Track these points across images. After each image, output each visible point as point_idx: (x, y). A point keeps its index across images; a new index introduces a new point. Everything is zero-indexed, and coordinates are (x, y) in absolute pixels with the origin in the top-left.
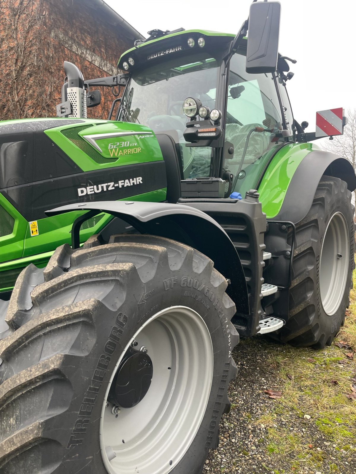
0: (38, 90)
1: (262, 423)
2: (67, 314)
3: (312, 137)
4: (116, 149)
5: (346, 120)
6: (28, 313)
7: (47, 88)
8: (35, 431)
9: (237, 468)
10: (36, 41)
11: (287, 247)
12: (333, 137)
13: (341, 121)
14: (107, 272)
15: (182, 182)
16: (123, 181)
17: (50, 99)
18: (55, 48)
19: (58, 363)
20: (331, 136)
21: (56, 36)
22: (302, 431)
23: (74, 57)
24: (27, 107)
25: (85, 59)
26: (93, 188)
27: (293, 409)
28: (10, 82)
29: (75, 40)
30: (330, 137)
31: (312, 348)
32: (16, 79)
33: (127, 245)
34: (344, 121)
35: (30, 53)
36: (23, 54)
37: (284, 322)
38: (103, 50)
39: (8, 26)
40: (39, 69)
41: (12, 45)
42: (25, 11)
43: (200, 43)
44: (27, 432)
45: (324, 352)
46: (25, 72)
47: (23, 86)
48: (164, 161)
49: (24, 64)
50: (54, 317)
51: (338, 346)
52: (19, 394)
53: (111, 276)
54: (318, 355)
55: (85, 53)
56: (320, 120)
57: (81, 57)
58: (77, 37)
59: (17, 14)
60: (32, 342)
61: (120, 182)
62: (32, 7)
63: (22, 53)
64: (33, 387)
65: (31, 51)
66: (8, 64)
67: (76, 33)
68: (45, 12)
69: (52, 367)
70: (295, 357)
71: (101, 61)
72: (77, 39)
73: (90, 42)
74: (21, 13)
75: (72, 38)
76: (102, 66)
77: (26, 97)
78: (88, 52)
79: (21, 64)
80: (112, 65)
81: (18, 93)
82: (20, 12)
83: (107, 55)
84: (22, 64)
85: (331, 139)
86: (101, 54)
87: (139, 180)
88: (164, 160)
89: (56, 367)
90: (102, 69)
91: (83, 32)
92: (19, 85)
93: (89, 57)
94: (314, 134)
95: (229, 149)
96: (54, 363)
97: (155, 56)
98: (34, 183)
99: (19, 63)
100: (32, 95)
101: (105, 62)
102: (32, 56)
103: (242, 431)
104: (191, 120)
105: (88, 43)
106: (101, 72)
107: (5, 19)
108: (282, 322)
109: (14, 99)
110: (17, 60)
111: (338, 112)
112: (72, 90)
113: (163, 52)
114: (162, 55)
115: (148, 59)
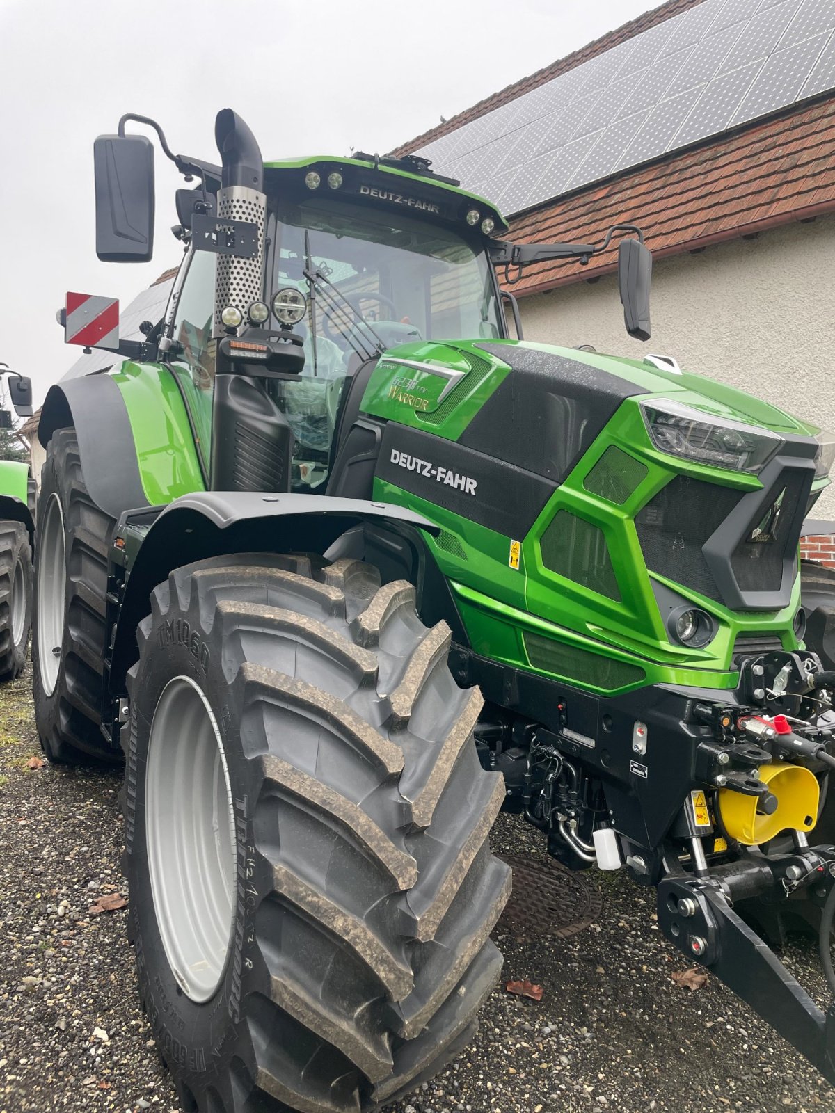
112: (257, 198)
113: (400, 197)
114: (397, 201)
115: (362, 192)
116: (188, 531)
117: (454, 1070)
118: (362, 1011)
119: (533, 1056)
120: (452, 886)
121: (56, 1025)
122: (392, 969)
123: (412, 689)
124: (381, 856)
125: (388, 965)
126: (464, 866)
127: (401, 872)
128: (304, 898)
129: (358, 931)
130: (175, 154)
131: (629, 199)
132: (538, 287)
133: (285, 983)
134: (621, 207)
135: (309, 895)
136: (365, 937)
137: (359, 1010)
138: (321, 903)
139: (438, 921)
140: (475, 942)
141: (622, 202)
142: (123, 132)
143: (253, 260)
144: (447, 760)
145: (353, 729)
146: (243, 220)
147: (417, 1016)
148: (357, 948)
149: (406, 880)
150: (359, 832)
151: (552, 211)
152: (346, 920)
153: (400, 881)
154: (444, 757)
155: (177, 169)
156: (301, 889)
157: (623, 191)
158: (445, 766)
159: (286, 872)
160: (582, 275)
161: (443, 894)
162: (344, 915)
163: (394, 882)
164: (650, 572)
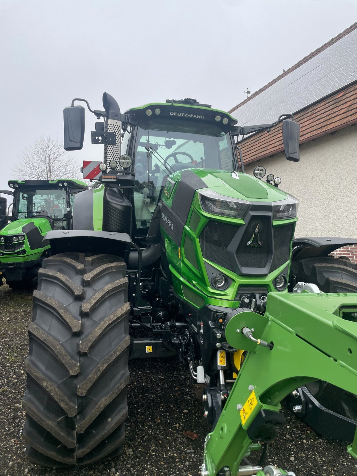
43: (224, 121)
97: (179, 114)
112: (116, 123)
113: (187, 114)
114: (185, 116)
115: (170, 114)
116: (69, 245)
117: (141, 459)
118: (61, 419)
119: (176, 460)
120: (94, 376)
121: (15, 421)
122: (66, 404)
123: (93, 302)
124: (63, 361)
125: (65, 402)
126: (101, 369)
127: (71, 368)
128: (33, 373)
129: (52, 388)
130: (93, 110)
131: (352, 96)
132: (308, 139)
133: (27, 403)
134: (348, 99)
135: (35, 372)
136: (55, 391)
137: (60, 419)
138: (39, 375)
139: (87, 389)
140: (106, 400)
141: (349, 97)
142: (73, 105)
143: (115, 145)
144: (100, 329)
145: (62, 315)
146: (111, 131)
147: (81, 424)
148: (51, 394)
149: (73, 371)
150: (56, 352)
151: (320, 105)
152: (47, 383)
153: (71, 372)
154: (99, 327)
155: (95, 115)
156: (32, 370)
157: (350, 92)
158: (98, 331)
159: (28, 363)
160: (326, 131)
161: (90, 379)
162: (47, 381)
163: (67, 371)
164: (204, 259)
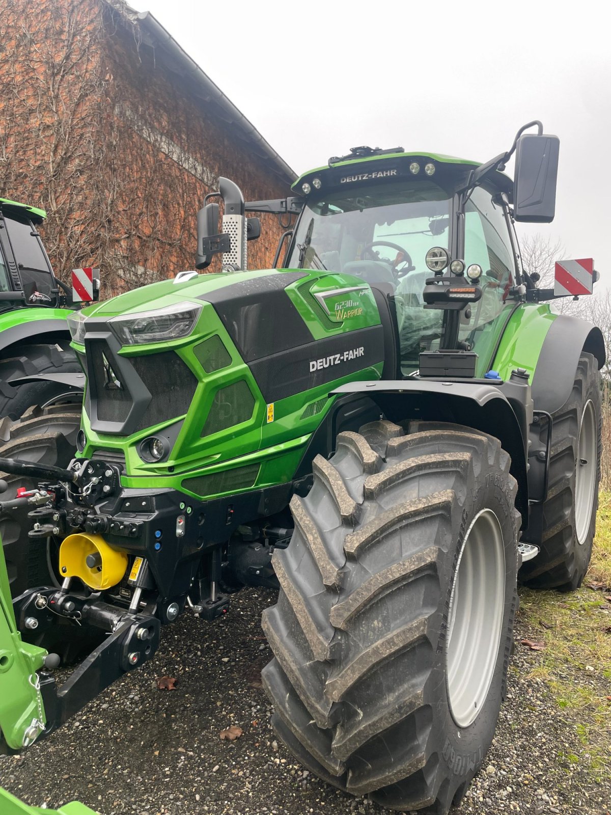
0: (93, 195)
1: (536, 676)
2: (426, 505)
3: (549, 295)
4: (341, 310)
5: (597, 276)
6: (362, 507)
7: (108, 194)
8: (420, 627)
9: (530, 724)
10: (91, 120)
11: (541, 446)
12: (578, 296)
13: (590, 276)
14: (448, 461)
15: (421, 355)
16: (347, 353)
17: (111, 210)
18: (120, 131)
19: (435, 556)
20: (576, 296)
21: (122, 114)
22: (592, 684)
23: (144, 145)
24: (72, 222)
25: (159, 150)
26: (322, 362)
27: (567, 661)
28: (43, 180)
29: (146, 121)
30: (574, 297)
31: (558, 591)
32: (54, 176)
33: (446, 433)
34: (595, 276)
35: (81, 138)
36: (69, 137)
37: (538, 550)
38: (184, 136)
39: (43, 91)
40: (97, 164)
41: (48, 121)
42: (74, 70)
43: (428, 170)
44: (410, 629)
45: (576, 595)
46: (70, 166)
47: (66, 187)
48: (381, 326)
49: (69, 154)
50: (413, 509)
51: (591, 588)
52: (388, 592)
53: (452, 467)
54: (570, 599)
55: (159, 139)
56: (561, 273)
57: (154, 146)
58: (150, 115)
59: (60, 72)
60: (386, 537)
61: (345, 353)
62: (87, 65)
63: (67, 136)
64: (404, 583)
65: (82, 135)
66: (38, 151)
67: (148, 109)
68: (108, 75)
69: (429, 560)
70: (540, 602)
71: (181, 153)
72: (149, 119)
73: (166, 123)
74: (66, 73)
75: (142, 117)
76: (181, 161)
77: (71, 206)
78: (164, 139)
79: (64, 152)
80: (196, 160)
81: (57, 197)
82: (64, 71)
83: (189, 143)
84: (65, 154)
85: (576, 299)
86: (181, 143)
87: (360, 351)
88: (382, 323)
89: (433, 560)
90: (182, 166)
91: (157, 107)
92: (59, 185)
93: (165, 147)
94: (552, 291)
95: (466, 312)
96: (430, 556)
97: (354, 179)
98: (275, 355)
99: (60, 151)
100: (82, 203)
101: (187, 154)
102: (84, 142)
103: (515, 686)
104: (436, 275)
105: (163, 124)
106: (180, 170)
107: (37, 79)
108: (536, 549)
109: (50, 207)
110: (56, 147)
111: (587, 264)
112: (231, 219)
114: (364, 178)
115: (342, 182)
